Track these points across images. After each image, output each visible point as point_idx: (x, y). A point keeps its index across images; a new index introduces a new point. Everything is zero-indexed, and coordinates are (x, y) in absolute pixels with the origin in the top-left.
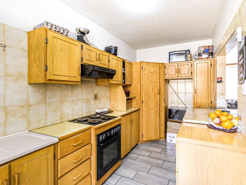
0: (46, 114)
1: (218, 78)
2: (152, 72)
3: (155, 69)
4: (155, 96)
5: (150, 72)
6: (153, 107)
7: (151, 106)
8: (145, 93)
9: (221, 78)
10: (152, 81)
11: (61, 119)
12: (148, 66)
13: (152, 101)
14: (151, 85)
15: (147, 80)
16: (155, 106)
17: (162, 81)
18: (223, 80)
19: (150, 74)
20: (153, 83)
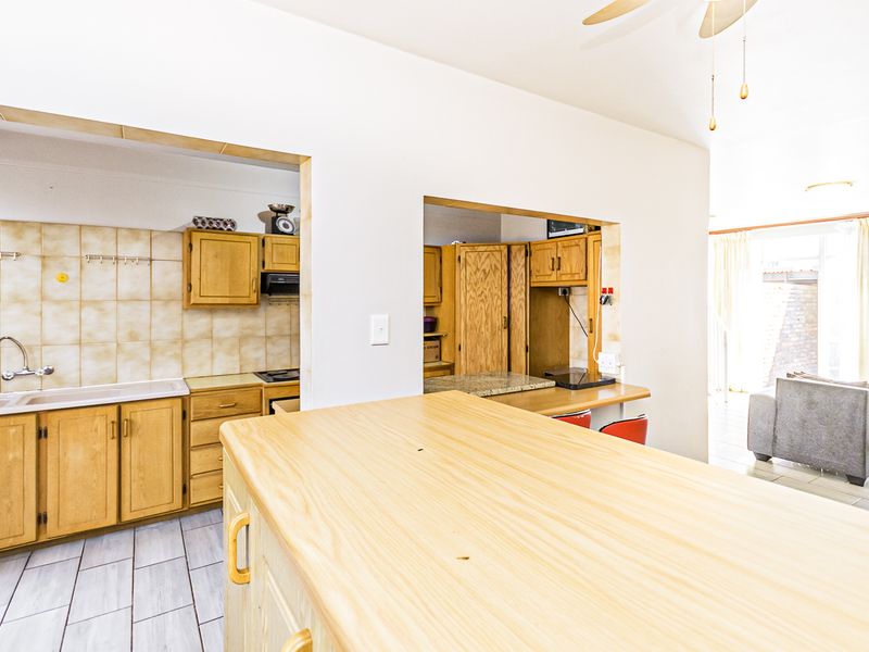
0: (212, 357)
1: (604, 291)
2: (484, 271)
3: (494, 262)
4: (493, 334)
5: (478, 269)
6: (489, 362)
7: (484, 359)
8: (466, 325)
9: (611, 291)
10: (486, 292)
11: (241, 367)
12: (473, 255)
13: (485, 349)
14: (481, 304)
15: (471, 292)
16: (493, 361)
17: (520, 292)
18: (613, 296)
19: (480, 275)
20: (489, 299)
